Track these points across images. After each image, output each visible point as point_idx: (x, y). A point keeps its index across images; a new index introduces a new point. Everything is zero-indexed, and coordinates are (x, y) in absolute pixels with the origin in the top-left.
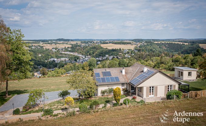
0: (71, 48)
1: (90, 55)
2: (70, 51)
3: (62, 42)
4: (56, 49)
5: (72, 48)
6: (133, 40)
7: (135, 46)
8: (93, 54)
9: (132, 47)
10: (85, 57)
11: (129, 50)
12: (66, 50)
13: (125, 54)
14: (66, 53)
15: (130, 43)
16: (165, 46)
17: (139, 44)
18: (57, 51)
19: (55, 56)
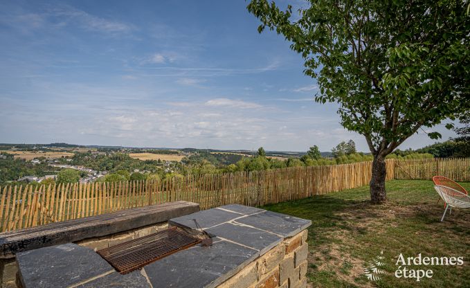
0: (72, 158)
1: (107, 169)
2: (69, 163)
3: (59, 149)
4: (40, 159)
5: (74, 158)
6: (183, 150)
7: (183, 157)
8: (113, 168)
9: (179, 159)
10: (98, 173)
11: (174, 162)
12: (62, 161)
13: (166, 167)
14: (61, 166)
15: (177, 153)
16: (224, 157)
17: (190, 155)
18: (42, 163)
19: (35, 172)
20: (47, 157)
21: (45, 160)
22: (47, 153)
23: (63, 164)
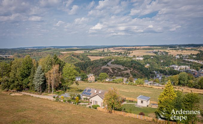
2: (194, 59)
5: (197, 55)
12: (191, 57)
18: (180, 58)
19: (177, 63)
20: (183, 54)
21: (181, 56)
22: (184, 51)
23: (191, 59)
